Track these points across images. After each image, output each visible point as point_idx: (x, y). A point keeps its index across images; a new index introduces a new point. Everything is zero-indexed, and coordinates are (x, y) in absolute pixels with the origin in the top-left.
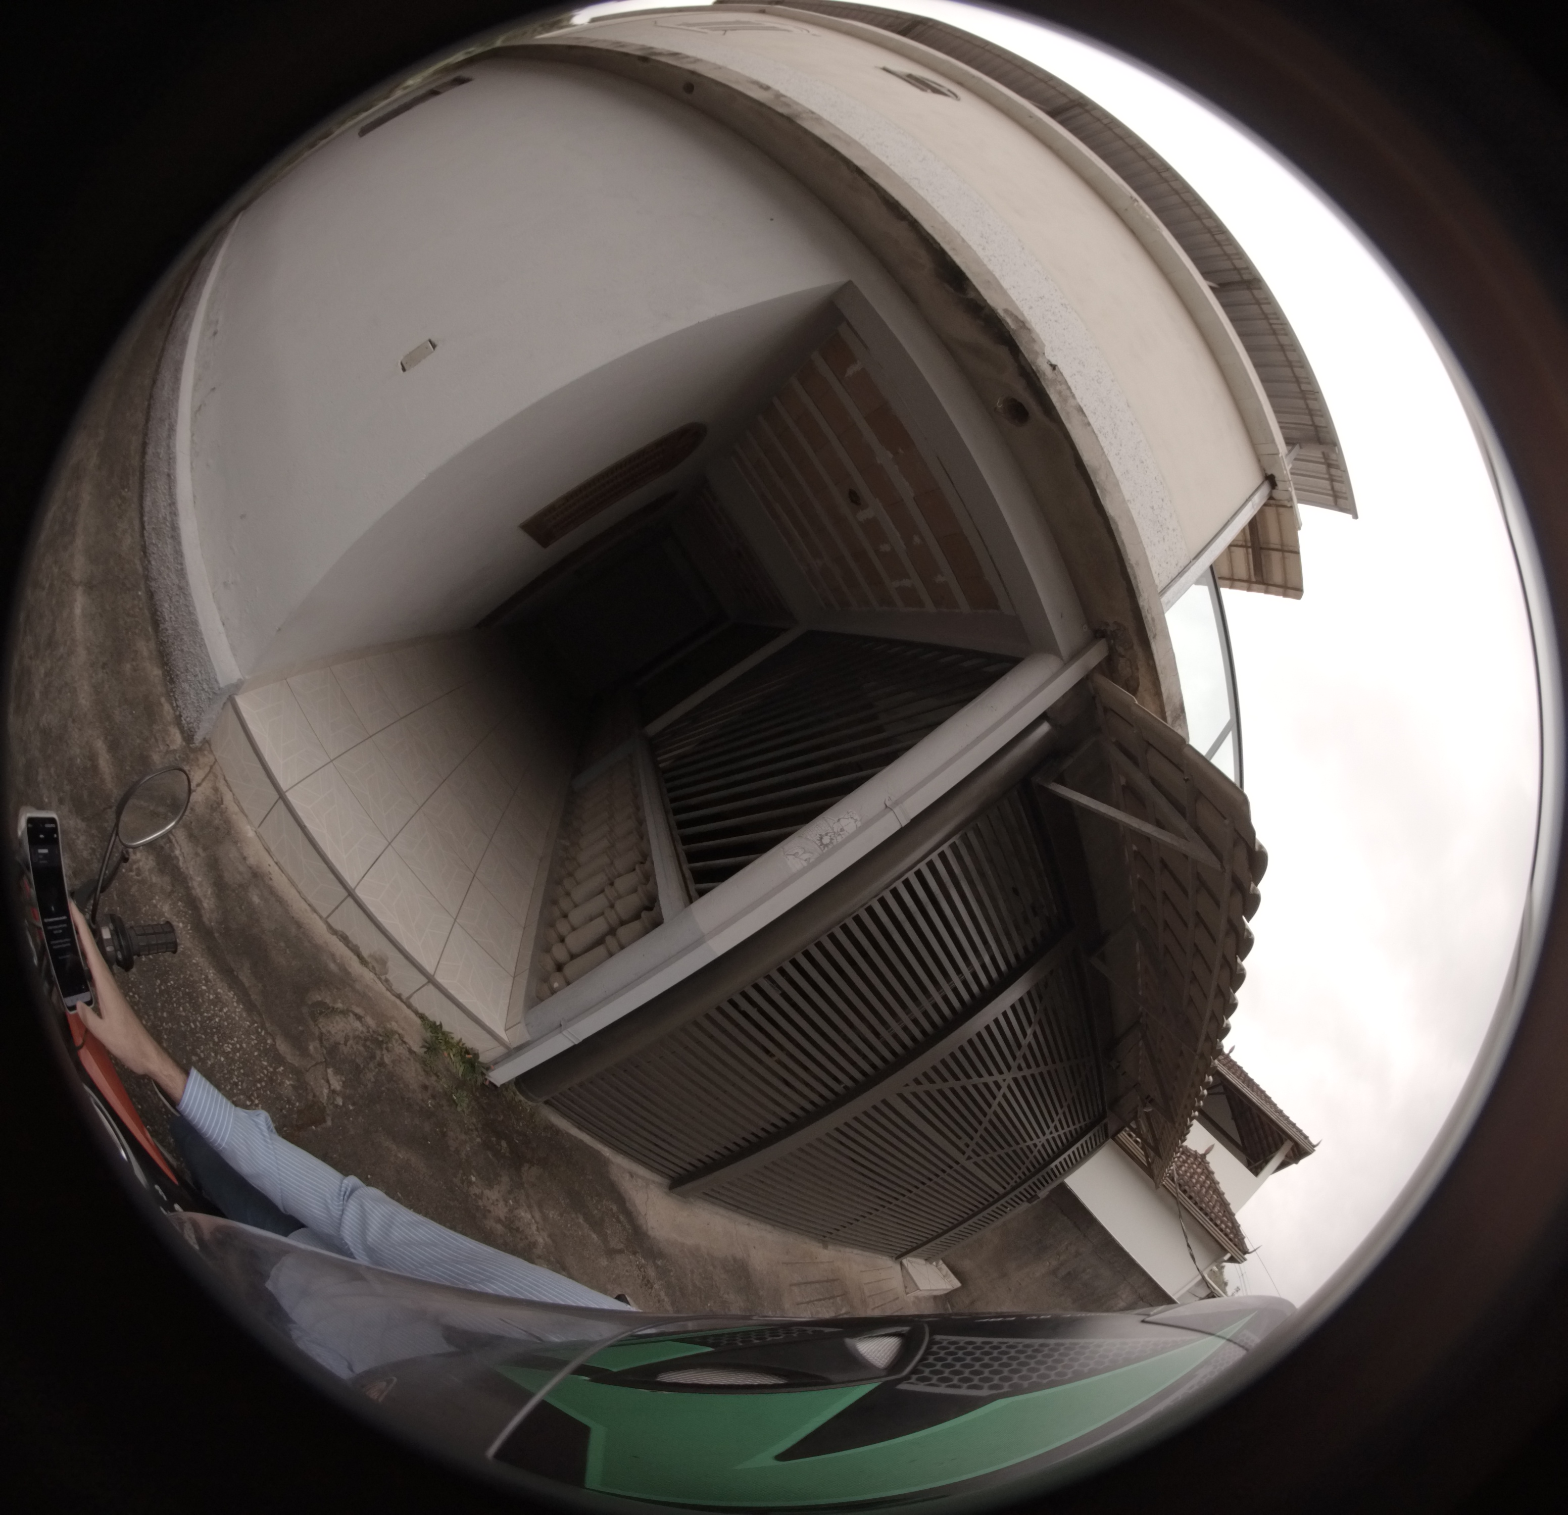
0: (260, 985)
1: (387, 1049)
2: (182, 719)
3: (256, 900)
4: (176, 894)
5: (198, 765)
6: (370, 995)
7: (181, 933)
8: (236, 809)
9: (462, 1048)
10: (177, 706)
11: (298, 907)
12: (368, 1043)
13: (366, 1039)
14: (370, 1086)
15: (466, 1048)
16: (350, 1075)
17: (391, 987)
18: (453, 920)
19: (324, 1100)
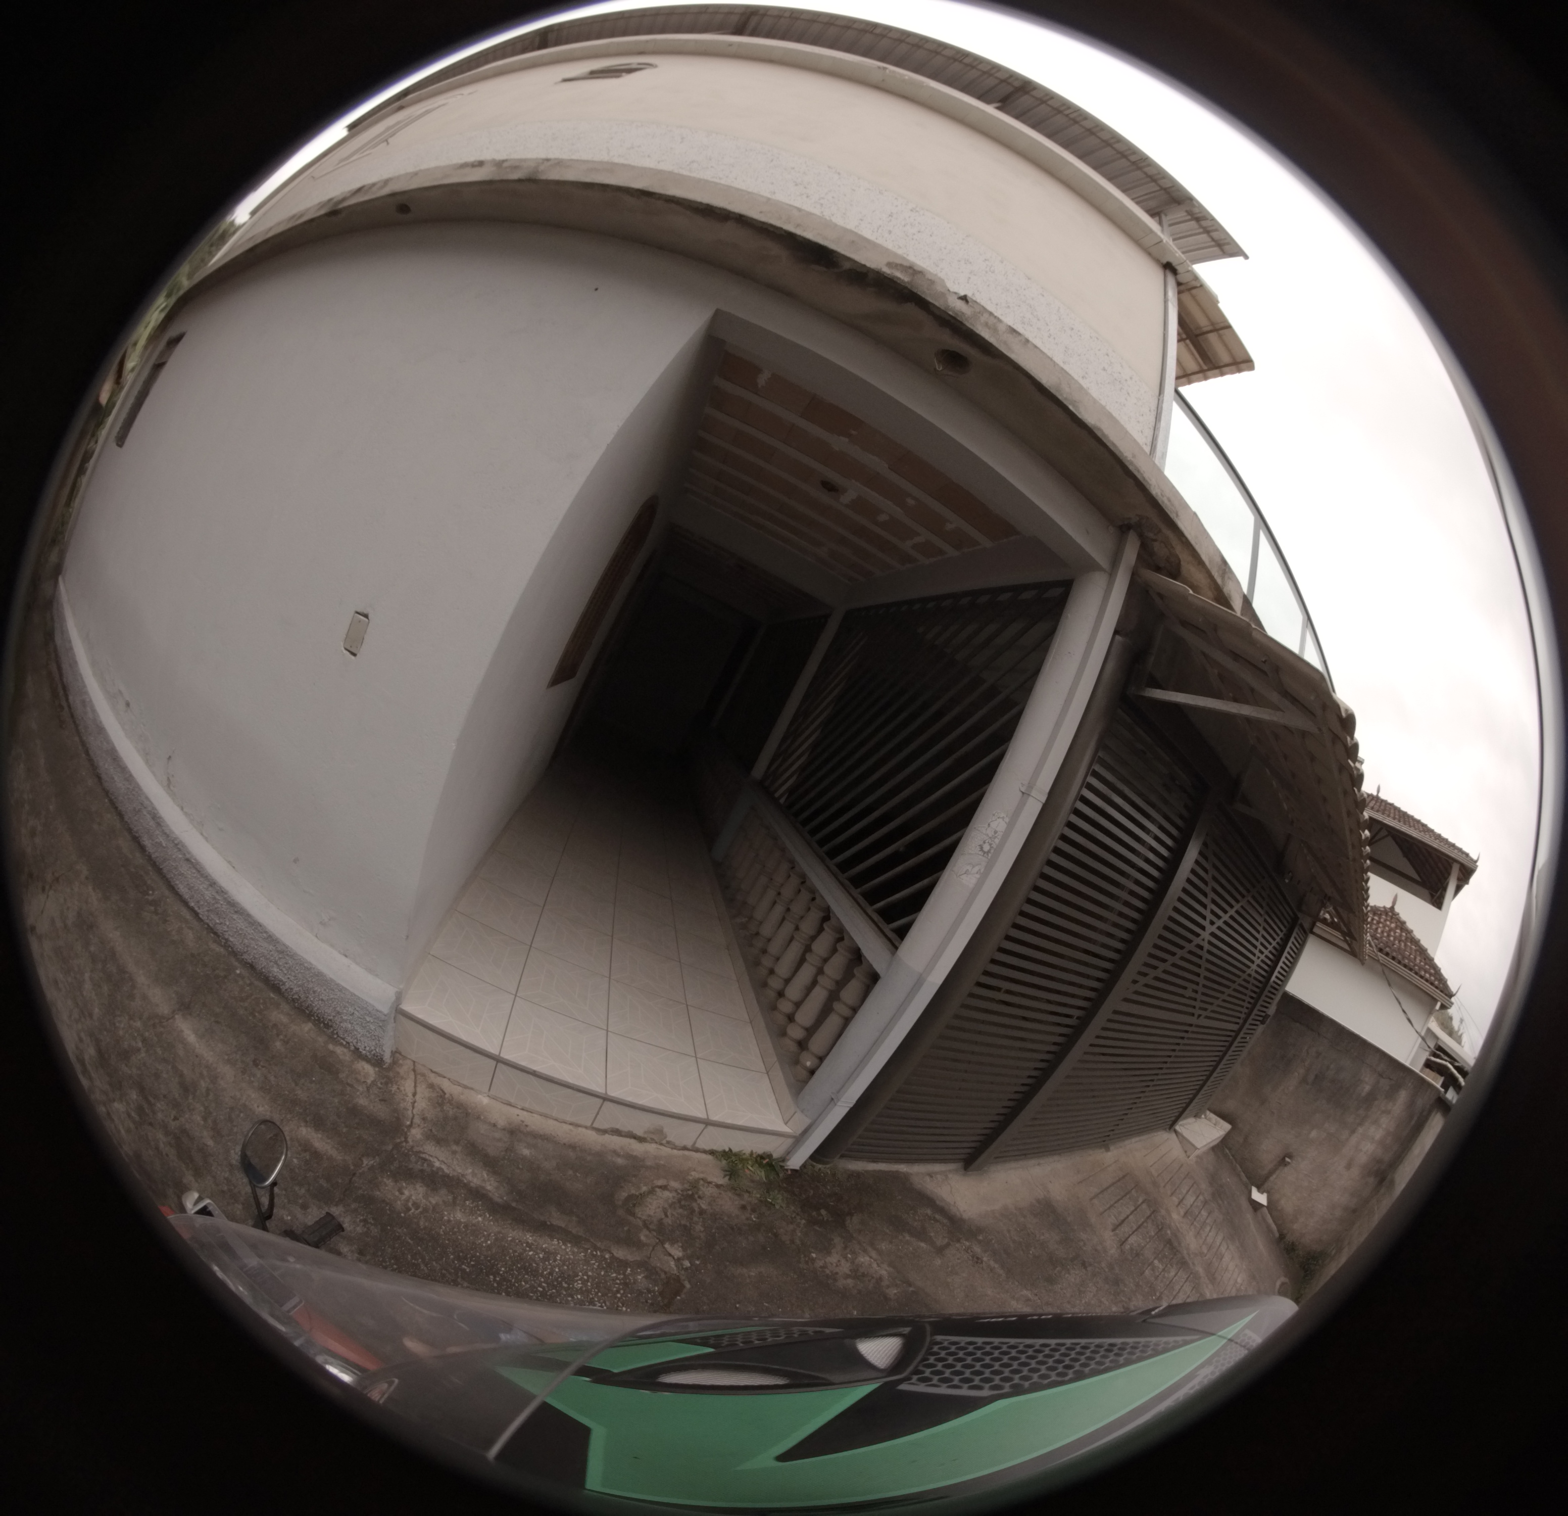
0: (574, 1218)
1: (700, 1197)
2: (360, 1050)
3: (526, 1152)
4: (459, 1198)
5: (402, 1078)
6: (662, 1162)
7: (484, 1225)
8: (460, 1089)
9: (756, 1158)
10: (348, 1043)
11: (563, 1132)
12: (683, 1203)
13: (679, 1201)
14: (702, 1235)
15: (759, 1155)
16: (684, 1238)
17: (674, 1145)
18: (694, 1059)
19: (675, 1272)
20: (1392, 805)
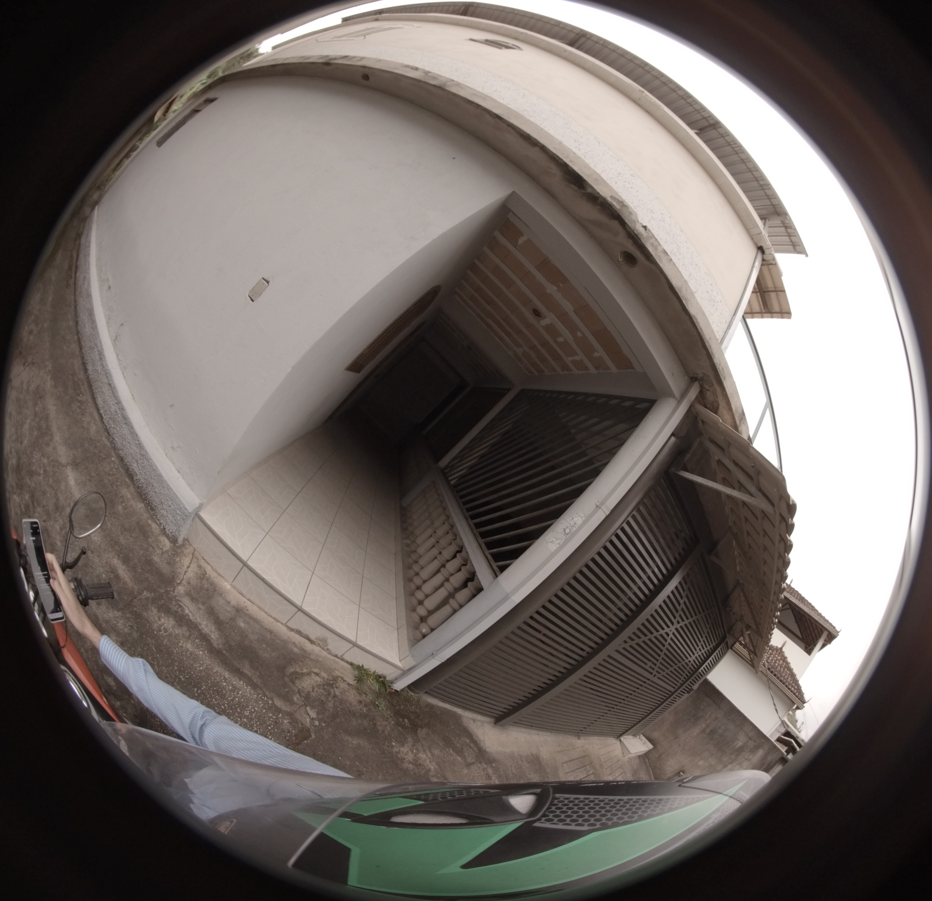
0: (258, 673)
1: (336, 687)
2: (166, 530)
3: (242, 625)
4: (193, 636)
5: (184, 555)
6: (320, 659)
7: (202, 657)
8: (216, 575)
9: (376, 676)
10: (161, 523)
11: (268, 621)
12: (325, 687)
13: (324, 685)
14: (331, 710)
15: (378, 675)
16: (320, 708)
17: (330, 652)
18: (358, 606)
19: (308, 725)
20: (797, 591)
